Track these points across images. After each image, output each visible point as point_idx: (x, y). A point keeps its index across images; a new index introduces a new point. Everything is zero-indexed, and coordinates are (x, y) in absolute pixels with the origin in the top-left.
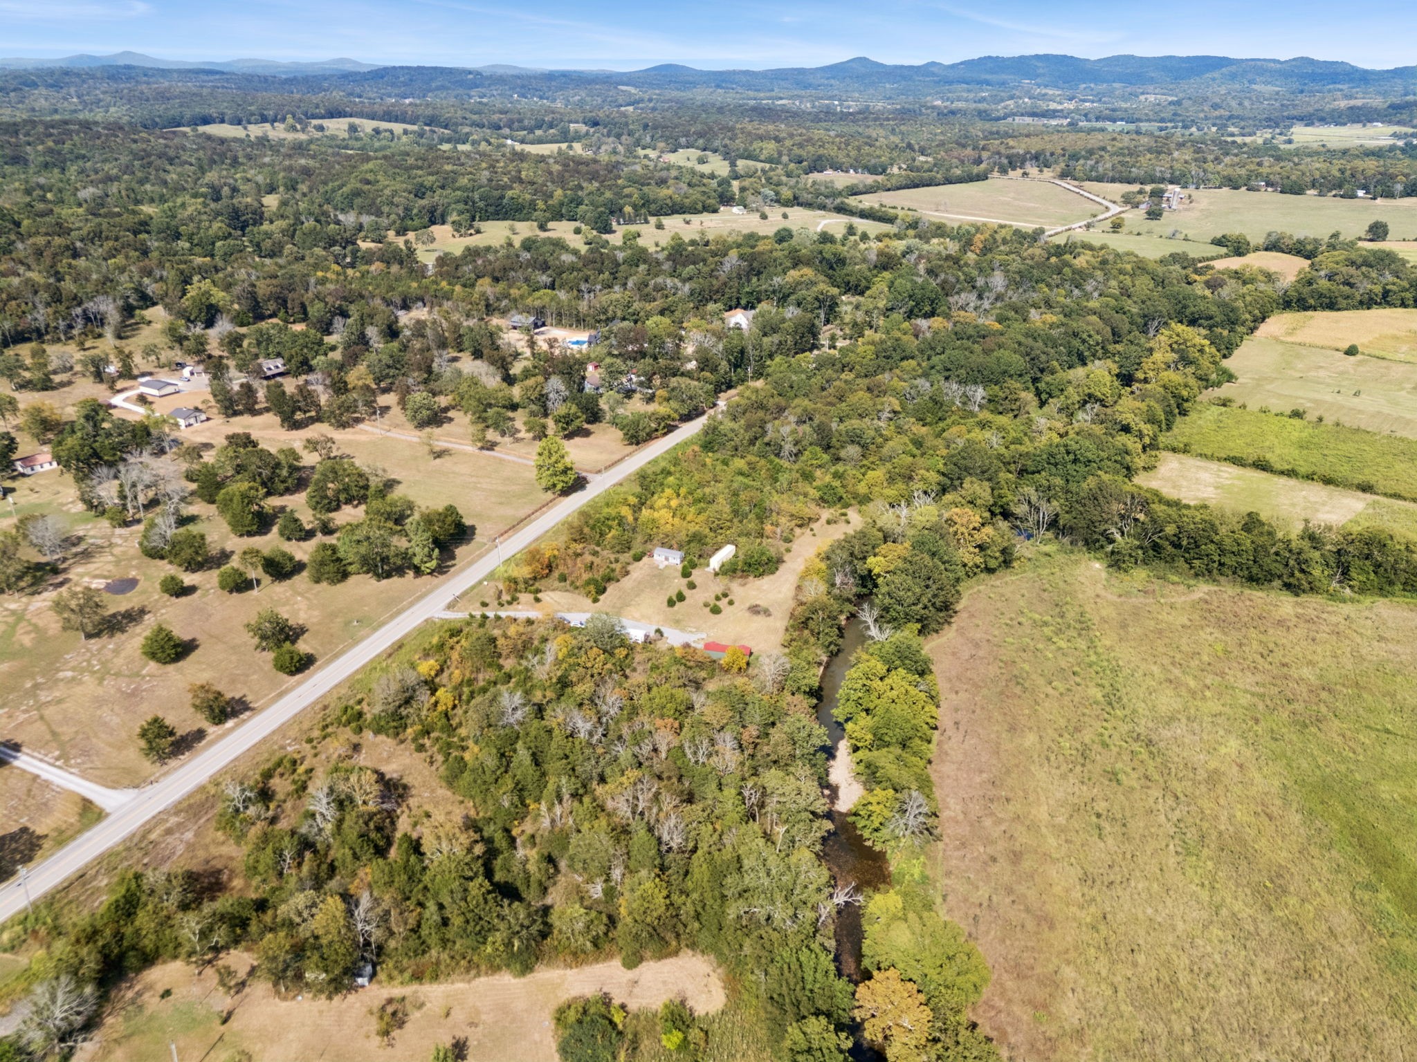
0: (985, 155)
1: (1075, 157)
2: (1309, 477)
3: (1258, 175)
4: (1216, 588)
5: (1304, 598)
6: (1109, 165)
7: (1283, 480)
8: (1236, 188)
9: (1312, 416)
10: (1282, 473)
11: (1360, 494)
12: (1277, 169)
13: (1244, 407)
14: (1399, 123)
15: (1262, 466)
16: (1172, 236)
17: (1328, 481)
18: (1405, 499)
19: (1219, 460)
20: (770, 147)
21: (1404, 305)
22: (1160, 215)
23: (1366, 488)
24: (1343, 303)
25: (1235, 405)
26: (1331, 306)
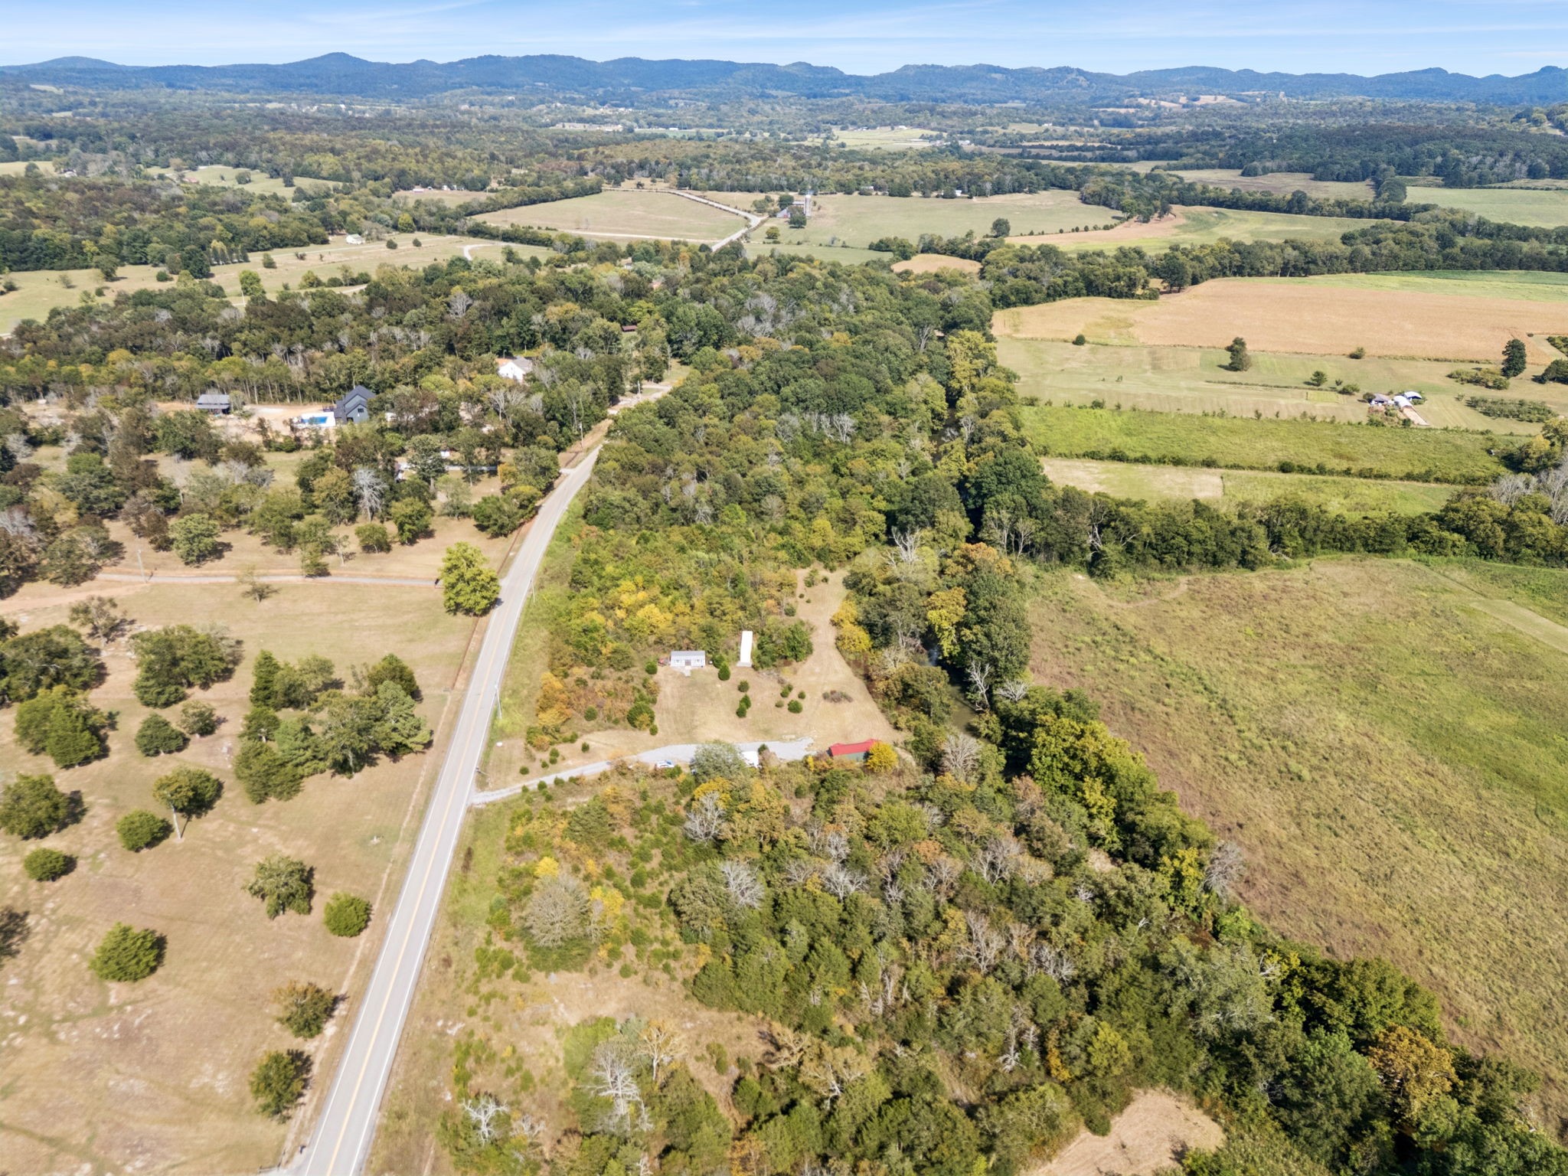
0: (588, 166)
1: (682, 165)
2: (1161, 461)
3: (866, 179)
4: (1191, 578)
5: (1261, 571)
6: (723, 173)
7: (1141, 467)
8: (849, 193)
9: (1110, 404)
10: (1136, 461)
11: (1205, 469)
12: (878, 172)
13: (1049, 403)
14: (919, 126)
15: (1117, 457)
16: (831, 244)
17: (1177, 462)
18: (1243, 468)
19: (1078, 456)
20: (329, 162)
21: (1078, 294)
22: (804, 223)
23: (1209, 464)
24: (1037, 297)
25: (1041, 403)
26: (1027, 301)
